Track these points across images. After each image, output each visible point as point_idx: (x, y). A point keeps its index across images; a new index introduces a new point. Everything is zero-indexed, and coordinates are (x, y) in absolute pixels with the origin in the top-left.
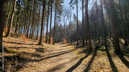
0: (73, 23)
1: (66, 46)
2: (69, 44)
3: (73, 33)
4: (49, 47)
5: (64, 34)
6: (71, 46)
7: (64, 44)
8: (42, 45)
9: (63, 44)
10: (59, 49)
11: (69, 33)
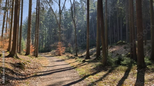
0: (80, 6)
1: (63, 60)
2: (70, 55)
3: (80, 31)
4: (29, 61)
5: (60, 33)
6: (74, 60)
7: (60, 55)
8: (17, 58)
9: (57, 56)
10: (49, 65)
11: (72, 29)
